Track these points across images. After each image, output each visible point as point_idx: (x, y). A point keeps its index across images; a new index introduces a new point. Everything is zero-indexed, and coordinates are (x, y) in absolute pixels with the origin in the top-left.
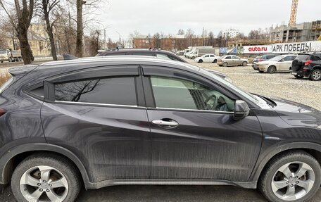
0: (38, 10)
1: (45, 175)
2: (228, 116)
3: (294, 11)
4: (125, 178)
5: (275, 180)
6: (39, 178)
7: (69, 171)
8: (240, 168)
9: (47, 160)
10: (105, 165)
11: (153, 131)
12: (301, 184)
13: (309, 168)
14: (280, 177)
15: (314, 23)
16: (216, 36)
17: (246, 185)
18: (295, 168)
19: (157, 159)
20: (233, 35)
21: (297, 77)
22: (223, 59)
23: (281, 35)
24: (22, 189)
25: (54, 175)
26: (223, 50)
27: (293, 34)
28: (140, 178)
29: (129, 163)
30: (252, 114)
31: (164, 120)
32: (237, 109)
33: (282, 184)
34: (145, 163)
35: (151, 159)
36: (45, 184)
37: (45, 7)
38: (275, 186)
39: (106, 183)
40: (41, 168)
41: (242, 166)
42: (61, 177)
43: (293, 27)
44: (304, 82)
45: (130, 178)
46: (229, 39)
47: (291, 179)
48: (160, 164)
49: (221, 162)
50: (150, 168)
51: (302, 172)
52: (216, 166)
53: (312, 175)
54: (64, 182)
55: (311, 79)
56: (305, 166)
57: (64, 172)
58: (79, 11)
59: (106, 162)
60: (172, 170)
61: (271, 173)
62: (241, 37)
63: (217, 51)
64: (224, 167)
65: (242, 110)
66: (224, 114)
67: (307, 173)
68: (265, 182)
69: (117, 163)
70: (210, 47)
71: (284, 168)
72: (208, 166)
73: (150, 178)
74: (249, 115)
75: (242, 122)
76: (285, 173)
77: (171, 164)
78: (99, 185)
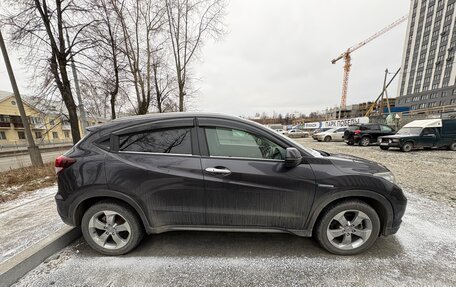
0: (154, 101)
1: (110, 219)
2: (281, 164)
3: (344, 97)
4: (183, 224)
5: (331, 228)
6: (105, 222)
7: (131, 216)
8: (294, 216)
9: (111, 205)
10: (162, 212)
11: (206, 178)
12: (358, 232)
13: (366, 217)
14: (335, 225)
15: (361, 105)
16: (284, 117)
17: (301, 233)
18: (350, 216)
19: (212, 206)
20: (297, 116)
21: (349, 144)
22: (289, 132)
23: (335, 115)
24: (91, 232)
25: (118, 220)
26: (289, 127)
27: (344, 113)
28: (196, 224)
29: (185, 209)
30: (304, 161)
31: (217, 168)
32: (288, 155)
33: (338, 232)
34: (200, 210)
35: (205, 206)
36: (110, 228)
37: (159, 100)
38: (331, 235)
39: (165, 229)
40: (107, 213)
41: (297, 214)
42: (124, 222)
43: (344, 109)
44: (355, 147)
45: (187, 224)
46: (294, 118)
47: (347, 228)
48: (214, 211)
49: (274, 210)
50: (205, 215)
51: (358, 221)
52: (270, 214)
53: (369, 224)
54: (127, 226)
55: (360, 145)
56: (362, 215)
57: (127, 218)
58: (181, 100)
59: (164, 208)
60: (227, 217)
61: (327, 221)
62: (303, 117)
63: (285, 127)
64: (278, 214)
65: (292, 156)
66: (277, 163)
67: (364, 222)
68: (320, 230)
69: (174, 209)
70: (280, 125)
71: (340, 217)
72: (262, 213)
73: (206, 224)
74: (302, 163)
75: (295, 170)
76: (341, 222)
77: (225, 211)
78: (159, 230)
